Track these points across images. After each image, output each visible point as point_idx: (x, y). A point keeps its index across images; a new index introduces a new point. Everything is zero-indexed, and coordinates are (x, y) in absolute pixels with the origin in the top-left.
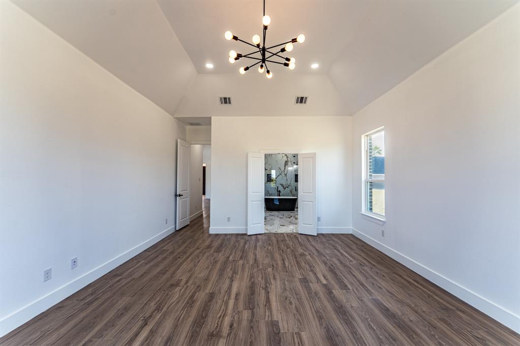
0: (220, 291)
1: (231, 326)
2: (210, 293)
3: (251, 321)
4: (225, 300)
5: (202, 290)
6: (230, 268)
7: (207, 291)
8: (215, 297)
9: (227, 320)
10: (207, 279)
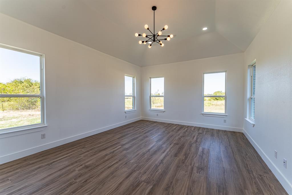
0: (171, 157)
1: (171, 144)
2: (177, 157)
3: (163, 144)
4: (170, 152)
5: (181, 160)
6: (157, 173)
7: (178, 158)
8: (174, 154)
9: (171, 146)
10: (178, 167)
